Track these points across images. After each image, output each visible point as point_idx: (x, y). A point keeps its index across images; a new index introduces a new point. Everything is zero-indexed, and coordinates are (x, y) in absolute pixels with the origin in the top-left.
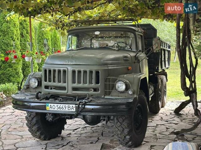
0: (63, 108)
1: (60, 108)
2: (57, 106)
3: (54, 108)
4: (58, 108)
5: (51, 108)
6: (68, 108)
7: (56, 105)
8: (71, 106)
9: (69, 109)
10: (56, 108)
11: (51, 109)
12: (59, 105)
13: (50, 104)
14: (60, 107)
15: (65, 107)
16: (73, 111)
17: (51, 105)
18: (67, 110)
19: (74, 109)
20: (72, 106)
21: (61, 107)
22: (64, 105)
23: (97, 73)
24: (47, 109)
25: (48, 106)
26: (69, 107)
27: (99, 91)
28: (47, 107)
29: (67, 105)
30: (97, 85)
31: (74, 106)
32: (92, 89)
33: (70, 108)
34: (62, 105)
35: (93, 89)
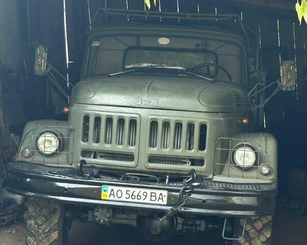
0: (139, 197)
1: (133, 197)
2: (127, 191)
3: (119, 196)
4: (128, 196)
5: (112, 196)
6: (151, 196)
7: (124, 189)
8: (158, 192)
9: (153, 198)
10: (125, 195)
11: (112, 198)
12: (132, 190)
13: (110, 188)
14: (132, 195)
15: (145, 194)
16: (162, 203)
17: (112, 190)
18: (148, 200)
19: (165, 199)
20: (161, 194)
21: (136, 194)
22: (143, 190)
23: (203, 127)
24: (103, 198)
25: (105, 191)
26: (153, 195)
27: (203, 165)
28: (103, 193)
29: (149, 191)
30: (201, 152)
31: (165, 193)
32: (187, 161)
33: (155, 196)
34: (137, 190)
35: (190, 160)
